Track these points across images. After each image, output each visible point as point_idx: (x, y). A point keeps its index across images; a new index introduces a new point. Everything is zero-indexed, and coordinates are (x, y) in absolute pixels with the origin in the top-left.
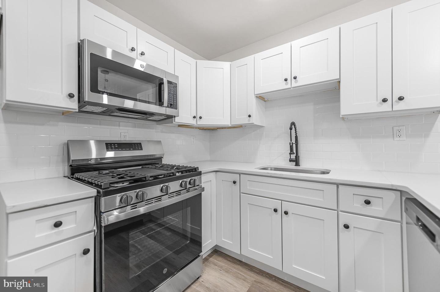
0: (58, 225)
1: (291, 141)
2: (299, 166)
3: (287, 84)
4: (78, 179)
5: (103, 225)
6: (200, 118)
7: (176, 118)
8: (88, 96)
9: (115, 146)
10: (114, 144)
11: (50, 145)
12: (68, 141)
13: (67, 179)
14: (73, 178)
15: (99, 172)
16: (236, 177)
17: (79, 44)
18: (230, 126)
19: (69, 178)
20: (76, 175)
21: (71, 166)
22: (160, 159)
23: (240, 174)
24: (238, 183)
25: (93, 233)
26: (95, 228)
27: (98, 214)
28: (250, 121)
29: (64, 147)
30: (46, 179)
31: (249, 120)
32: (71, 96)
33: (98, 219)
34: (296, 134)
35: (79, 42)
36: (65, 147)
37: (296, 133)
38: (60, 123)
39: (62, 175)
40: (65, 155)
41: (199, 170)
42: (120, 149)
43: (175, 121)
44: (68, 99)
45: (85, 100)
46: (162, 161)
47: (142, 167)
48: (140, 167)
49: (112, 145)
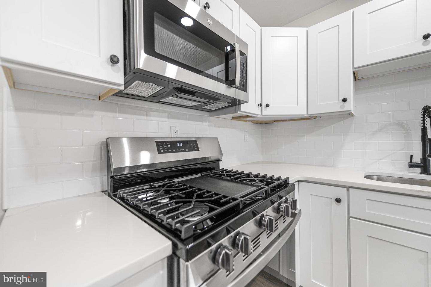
4: (124, 201)
6: (267, 106)
7: (241, 105)
9: (167, 145)
10: (166, 142)
11: (82, 146)
12: (107, 138)
13: (106, 197)
14: (115, 196)
16: (342, 193)
18: (305, 116)
19: (109, 195)
20: (121, 192)
21: (112, 177)
22: (218, 162)
23: (348, 188)
28: (344, 107)
29: (101, 148)
32: (114, 60)
36: (103, 147)
38: (96, 113)
39: (100, 190)
40: (103, 160)
42: (174, 150)
43: (240, 110)
44: (108, 66)
45: (136, 68)
49: (164, 144)
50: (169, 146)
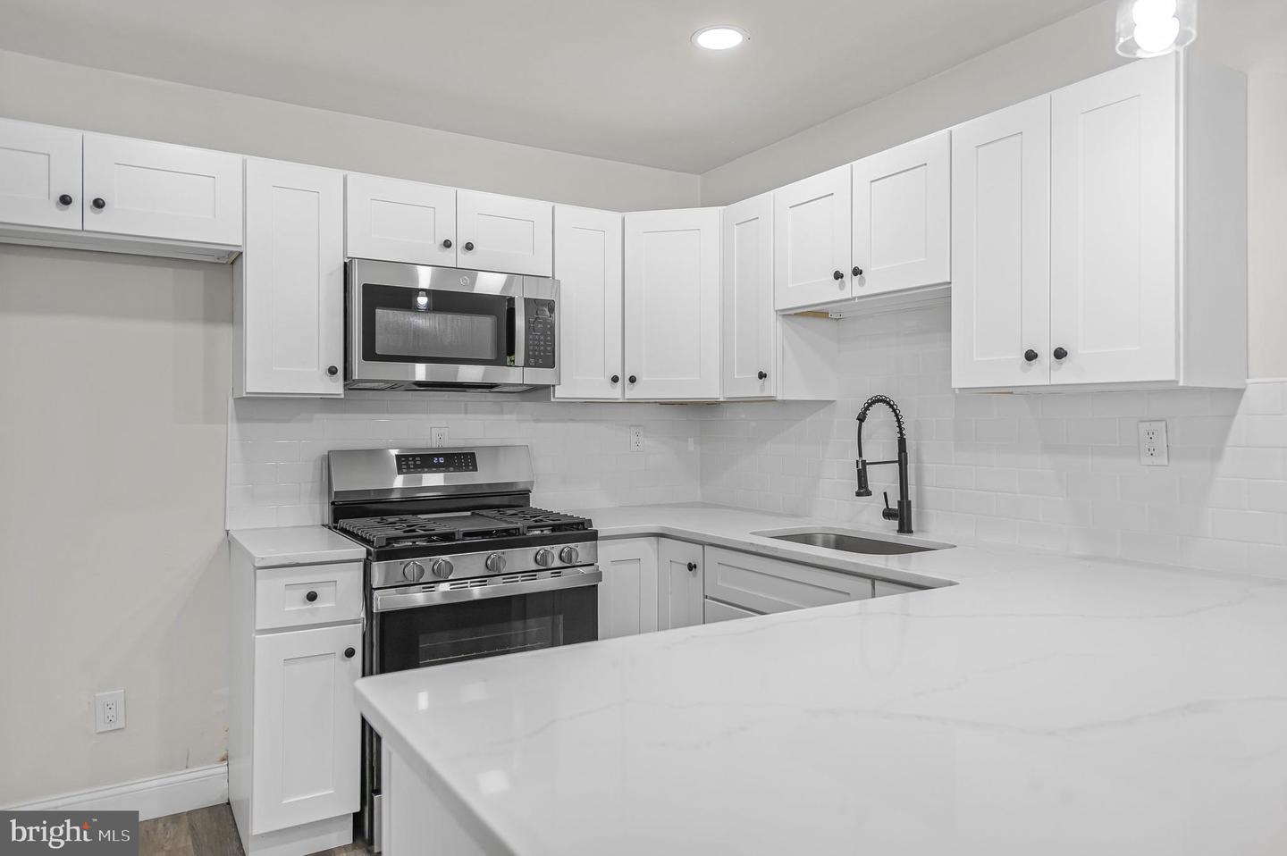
0: (312, 597)
1: (860, 455)
2: (912, 532)
3: (842, 287)
4: (345, 531)
5: (375, 611)
6: (633, 380)
7: (556, 387)
8: (360, 369)
9: (415, 462)
10: (414, 456)
11: (300, 462)
12: (329, 452)
13: (326, 529)
14: (335, 528)
15: (382, 519)
17: (345, 264)
18: (722, 400)
19: (330, 528)
20: (342, 523)
21: (333, 503)
22: (525, 494)
23: (704, 546)
24: (699, 570)
25: (361, 624)
26: (363, 615)
27: (368, 590)
28: (764, 390)
29: (322, 465)
30: (294, 527)
31: (762, 389)
32: (332, 371)
33: (368, 600)
34: (901, 432)
35: (347, 260)
36: (324, 464)
37: (900, 427)
38: (318, 416)
39: (318, 522)
40: (324, 481)
41: (594, 528)
42: (426, 470)
43: (555, 397)
44: (327, 378)
45: (354, 377)
46: (528, 499)
47: (473, 513)
48: (469, 513)
49: (411, 459)
50: (418, 463)
